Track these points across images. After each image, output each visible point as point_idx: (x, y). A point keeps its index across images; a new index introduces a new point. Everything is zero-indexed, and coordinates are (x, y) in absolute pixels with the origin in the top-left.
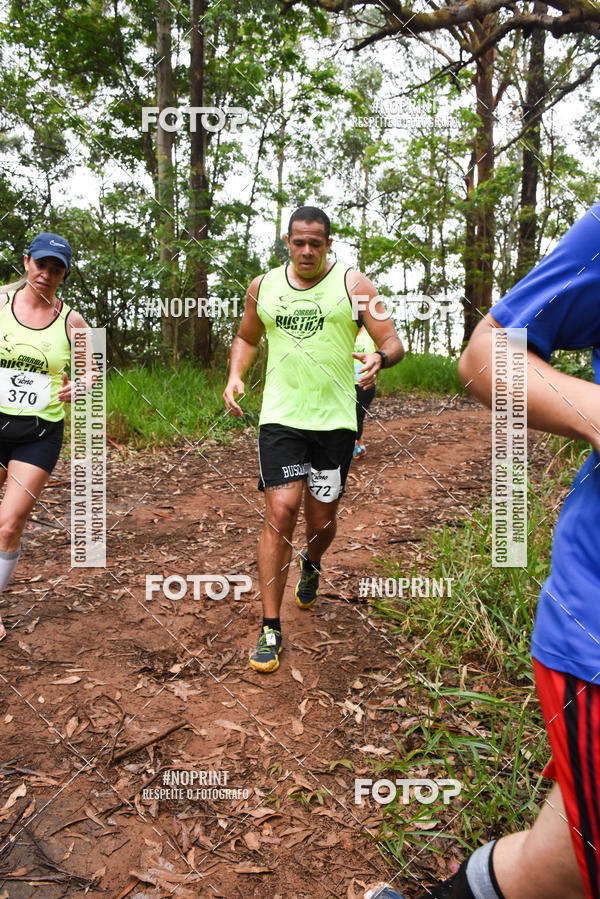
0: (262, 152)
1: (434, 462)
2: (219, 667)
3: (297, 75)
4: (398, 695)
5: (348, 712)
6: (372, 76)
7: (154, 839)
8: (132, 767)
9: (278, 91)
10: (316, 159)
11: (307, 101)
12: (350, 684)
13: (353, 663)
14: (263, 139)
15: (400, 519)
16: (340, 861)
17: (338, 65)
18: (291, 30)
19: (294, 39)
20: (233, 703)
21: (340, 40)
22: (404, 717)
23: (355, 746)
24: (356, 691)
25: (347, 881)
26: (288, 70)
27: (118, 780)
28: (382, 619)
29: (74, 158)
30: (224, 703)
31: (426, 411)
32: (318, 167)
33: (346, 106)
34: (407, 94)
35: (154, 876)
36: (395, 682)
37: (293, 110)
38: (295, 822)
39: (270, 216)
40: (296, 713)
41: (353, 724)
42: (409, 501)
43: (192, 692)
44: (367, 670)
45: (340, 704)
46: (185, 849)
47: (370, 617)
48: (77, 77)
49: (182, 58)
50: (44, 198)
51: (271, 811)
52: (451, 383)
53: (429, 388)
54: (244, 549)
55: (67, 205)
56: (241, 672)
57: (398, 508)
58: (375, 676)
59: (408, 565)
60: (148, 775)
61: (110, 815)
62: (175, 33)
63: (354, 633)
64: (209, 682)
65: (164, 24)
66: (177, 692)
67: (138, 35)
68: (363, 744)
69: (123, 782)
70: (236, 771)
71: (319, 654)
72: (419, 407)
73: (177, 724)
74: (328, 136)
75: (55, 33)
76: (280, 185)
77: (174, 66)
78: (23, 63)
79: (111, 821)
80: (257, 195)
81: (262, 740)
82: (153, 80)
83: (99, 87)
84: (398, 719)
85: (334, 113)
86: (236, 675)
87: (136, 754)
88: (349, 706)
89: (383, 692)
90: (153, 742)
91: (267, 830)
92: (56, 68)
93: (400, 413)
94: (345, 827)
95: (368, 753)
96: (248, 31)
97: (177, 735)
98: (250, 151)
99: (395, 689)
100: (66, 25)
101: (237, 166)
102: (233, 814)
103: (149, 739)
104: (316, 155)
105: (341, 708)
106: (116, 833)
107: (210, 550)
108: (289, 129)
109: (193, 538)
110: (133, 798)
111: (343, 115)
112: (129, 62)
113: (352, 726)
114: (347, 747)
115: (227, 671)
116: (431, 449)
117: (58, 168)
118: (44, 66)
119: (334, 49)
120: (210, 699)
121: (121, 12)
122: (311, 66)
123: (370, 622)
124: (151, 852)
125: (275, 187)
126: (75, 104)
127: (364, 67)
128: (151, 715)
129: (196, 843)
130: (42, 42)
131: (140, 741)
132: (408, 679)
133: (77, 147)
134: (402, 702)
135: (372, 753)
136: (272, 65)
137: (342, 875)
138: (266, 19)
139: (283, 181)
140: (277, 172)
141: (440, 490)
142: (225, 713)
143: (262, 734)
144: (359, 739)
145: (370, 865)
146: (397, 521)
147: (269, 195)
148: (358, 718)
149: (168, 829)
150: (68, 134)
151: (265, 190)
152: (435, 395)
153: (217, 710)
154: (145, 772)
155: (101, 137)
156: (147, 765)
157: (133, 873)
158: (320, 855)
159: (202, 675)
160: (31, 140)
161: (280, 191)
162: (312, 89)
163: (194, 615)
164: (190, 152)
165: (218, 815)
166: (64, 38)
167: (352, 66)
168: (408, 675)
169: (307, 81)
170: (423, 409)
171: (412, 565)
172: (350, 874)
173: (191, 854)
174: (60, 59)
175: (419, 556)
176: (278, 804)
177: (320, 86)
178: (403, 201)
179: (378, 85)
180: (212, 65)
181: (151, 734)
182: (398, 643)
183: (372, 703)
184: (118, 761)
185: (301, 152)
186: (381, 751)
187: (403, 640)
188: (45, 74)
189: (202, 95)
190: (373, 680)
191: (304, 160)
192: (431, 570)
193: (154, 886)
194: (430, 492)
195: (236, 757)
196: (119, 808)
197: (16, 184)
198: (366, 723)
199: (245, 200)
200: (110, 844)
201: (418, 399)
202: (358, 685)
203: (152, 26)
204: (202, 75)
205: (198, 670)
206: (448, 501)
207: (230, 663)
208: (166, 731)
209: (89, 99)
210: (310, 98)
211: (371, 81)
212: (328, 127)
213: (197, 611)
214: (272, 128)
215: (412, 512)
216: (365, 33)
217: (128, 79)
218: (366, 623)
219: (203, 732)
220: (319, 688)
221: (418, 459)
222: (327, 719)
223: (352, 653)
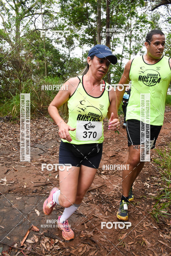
0: (125, 40)
2: (113, 173)
3: (135, 18)
4: (159, 182)
5: (146, 185)
6: (157, 16)
7: (97, 208)
8: (92, 193)
9: (130, 23)
10: (141, 41)
11: (138, 25)
12: (146, 179)
13: (148, 174)
14: (125, 37)
17: (147, 14)
18: (134, 6)
19: (134, 8)
20: (117, 181)
21: (148, 7)
22: (160, 188)
23: (147, 193)
24: (148, 181)
25: (143, 222)
26: (133, 17)
27: (89, 195)
28: (156, 164)
29: (76, 44)
30: (115, 181)
32: (141, 43)
33: (149, 25)
34: (167, 21)
35: (98, 216)
36: (158, 179)
37: (134, 28)
38: (131, 208)
39: (127, 58)
41: (147, 188)
42: (165, 135)
43: (107, 178)
44: (151, 176)
45: (144, 183)
46: (105, 211)
47: (153, 163)
48: (76, 24)
49: (104, 16)
50: (68, 55)
54: (120, 145)
55: (74, 57)
56: (119, 174)
57: (162, 137)
58: (153, 177)
59: (163, 151)
60: (96, 195)
61: (87, 203)
62: (102, 10)
63: (148, 167)
64: (111, 176)
65: (99, 8)
66: (103, 178)
67: (92, 12)
69: (90, 196)
70: (117, 196)
73: (103, 185)
74: (144, 34)
75: (71, 13)
76: (130, 49)
77: (102, 19)
78: (63, 22)
79: (88, 204)
80: (124, 52)
82: (96, 23)
83: (82, 26)
85: (145, 27)
86: (118, 175)
87: (94, 190)
88: (146, 184)
89: (155, 181)
90: (97, 188)
92: (71, 22)
94: (143, 211)
95: (150, 195)
96: (122, 7)
97: (103, 187)
98: (122, 40)
100: (74, 11)
101: (119, 45)
102: (117, 205)
103: (96, 187)
104: (140, 40)
105: (144, 184)
106: (89, 206)
107: (111, 145)
108: (133, 33)
109: (107, 142)
110: (93, 200)
111: (148, 28)
112: (90, 18)
113: (147, 189)
114: (145, 193)
115: (115, 174)
117: (72, 47)
118: (68, 22)
119: (146, 9)
120: (111, 180)
121: (88, 6)
122: (139, 15)
123: (153, 165)
124: (97, 211)
125: (129, 49)
126: (76, 30)
127: (155, 14)
128: (97, 182)
129: (107, 210)
130: (68, 16)
131: (94, 188)
132: (162, 179)
133: (76, 42)
134: (160, 184)
135: (151, 195)
136: (128, 16)
138: (126, 4)
139: (131, 48)
140: (129, 45)
142: (115, 183)
144: (148, 192)
146: (161, 140)
147: (127, 52)
148: (148, 187)
149: (101, 207)
150: (74, 39)
151: (126, 50)
153: (113, 182)
154: (96, 194)
155: (83, 39)
157: (93, 214)
159: (109, 174)
160: (64, 41)
161: (130, 50)
162: (139, 22)
163: (107, 160)
164: (106, 41)
165: (113, 205)
166: (74, 14)
167: (151, 14)
168: (162, 178)
169: (138, 19)
171: (165, 151)
173: (106, 212)
174: (72, 20)
175: (167, 149)
177: (142, 20)
178: (166, 52)
179: (159, 18)
180: (112, 17)
181: (97, 186)
182: (160, 170)
183: (152, 183)
184: (89, 191)
185: (136, 39)
186: (154, 195)
188: (69, 24)
189: (109, 26)
190: (153, 178)
191: (137, 42)
192: (170, 153)
193: (98, 218)
195: (117, 193)
196: (90, 201)
197: (61, 52)
198: (150, 188)
199: (121, 54)
200: (88, 208)
202: (149, 179)
203: (96, 9)
204: (109, 21)
205: (108, 173)
207: (116, 172)
208: (100, 186)
209: (80, 29)
210: (139, 24)
211: (156, 18)
212: (144, 31)
213: (108, 160)
214: (128, 33)
215: (165, 138)
216: (155, 4)
217: (90, 23)
218: (151, 165)
219: (109, 187)
220: (138, 179)
221: (168, 124)
222: (140, 186)
223: (147, 172)
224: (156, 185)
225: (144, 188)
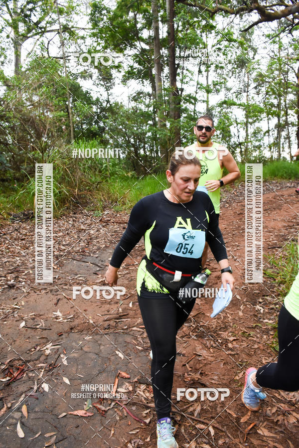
1: (285, 213)
4: (276, 304)
5: (258, 310)
7: (198, 344)
8: (187, 325)
12: (258, 300)
13: (258, 293)
15: (272, 238)
16: (259, 352)
23: (261, 320)
24: (260, 303)
28: (268, 278)
31: (281, 188)
36: (274, 300)
38: (243, 341)
40: (240, 309)
41: (260, 313)
42: (275, 231)
43: (202, 302)
44: (264, 296)
45: (255, 307)
46: (209, 347)
50: (106, 101)
51: (235, 338)
52: (292, 175)
53: (282, 177)
57: (271, 234)
58: (267, 298)
60: (193, 327)
68: (264, 319)
69: (185, 329)
70: (222, 326)
71: (245, 290)
72: (278, 187)
73: (199, 312)
79: (184, 339)
81: (229, 318)
84: (276, 312)
88: (258, 307)
89: (270, 303)
90: (192, 317)
91: (234, 343)
93: (269, 190)
94: (260, 343)
95: (266, 322)
97: (200, 316)
99: (274, 302)
102: (223, 338)
106: (186, 342)
110: (189, 333)
114: (259, 320)
116: (284, 207)
124: (198, 348)
129: (212, 346)
130: (104, 36)
132: (279, 299)
134: (277, 306)
137: (260, 355)
141: (288, 226)
143: (229, 315)
145: (269, 353)
146: (271, 239)
148: (262, 311)
149: (202, 342)
152: (284, 181)
154: (191, 326)
156: (192, 324)
157: (194, 352)
158: (252, 350)
165: (218, 339)
170: (279, 188)
171: (278, 257)
172: (262, 355)
173: (211, 349)
175: (281, 254)
176: (237, 336)
182: (275, 286)
183: (266, 306)
186: (271, 322)
187: (277, 285)
192: (286, 259)
193: (201, 356)
194: (284, 226)
195: (221, 322)
196: (186, 336)
198: (264, 313)
200: (185, 345)
201: (277, 183)
202: (261, 300)
206: (292, 230)
208: (196, 314)
215: (277, 235)
219: (208, 315)
220: (246, 301)
221: (279, 212)
222: (251, 311)
223: (257, 290)
224: (272, 309)
225: (256, 314)
